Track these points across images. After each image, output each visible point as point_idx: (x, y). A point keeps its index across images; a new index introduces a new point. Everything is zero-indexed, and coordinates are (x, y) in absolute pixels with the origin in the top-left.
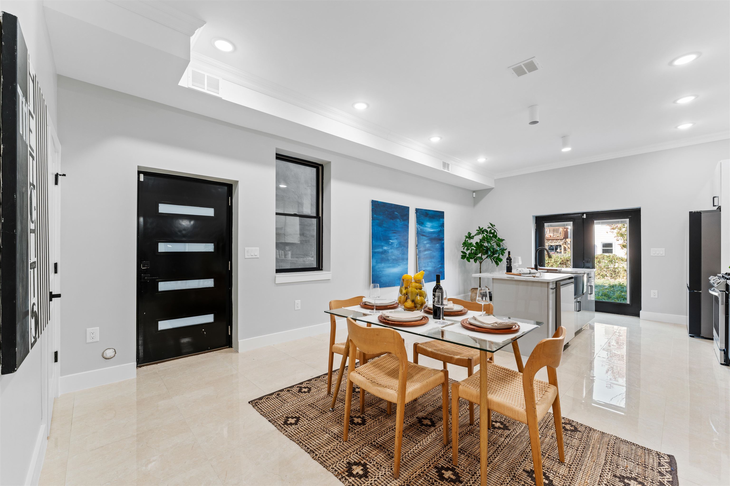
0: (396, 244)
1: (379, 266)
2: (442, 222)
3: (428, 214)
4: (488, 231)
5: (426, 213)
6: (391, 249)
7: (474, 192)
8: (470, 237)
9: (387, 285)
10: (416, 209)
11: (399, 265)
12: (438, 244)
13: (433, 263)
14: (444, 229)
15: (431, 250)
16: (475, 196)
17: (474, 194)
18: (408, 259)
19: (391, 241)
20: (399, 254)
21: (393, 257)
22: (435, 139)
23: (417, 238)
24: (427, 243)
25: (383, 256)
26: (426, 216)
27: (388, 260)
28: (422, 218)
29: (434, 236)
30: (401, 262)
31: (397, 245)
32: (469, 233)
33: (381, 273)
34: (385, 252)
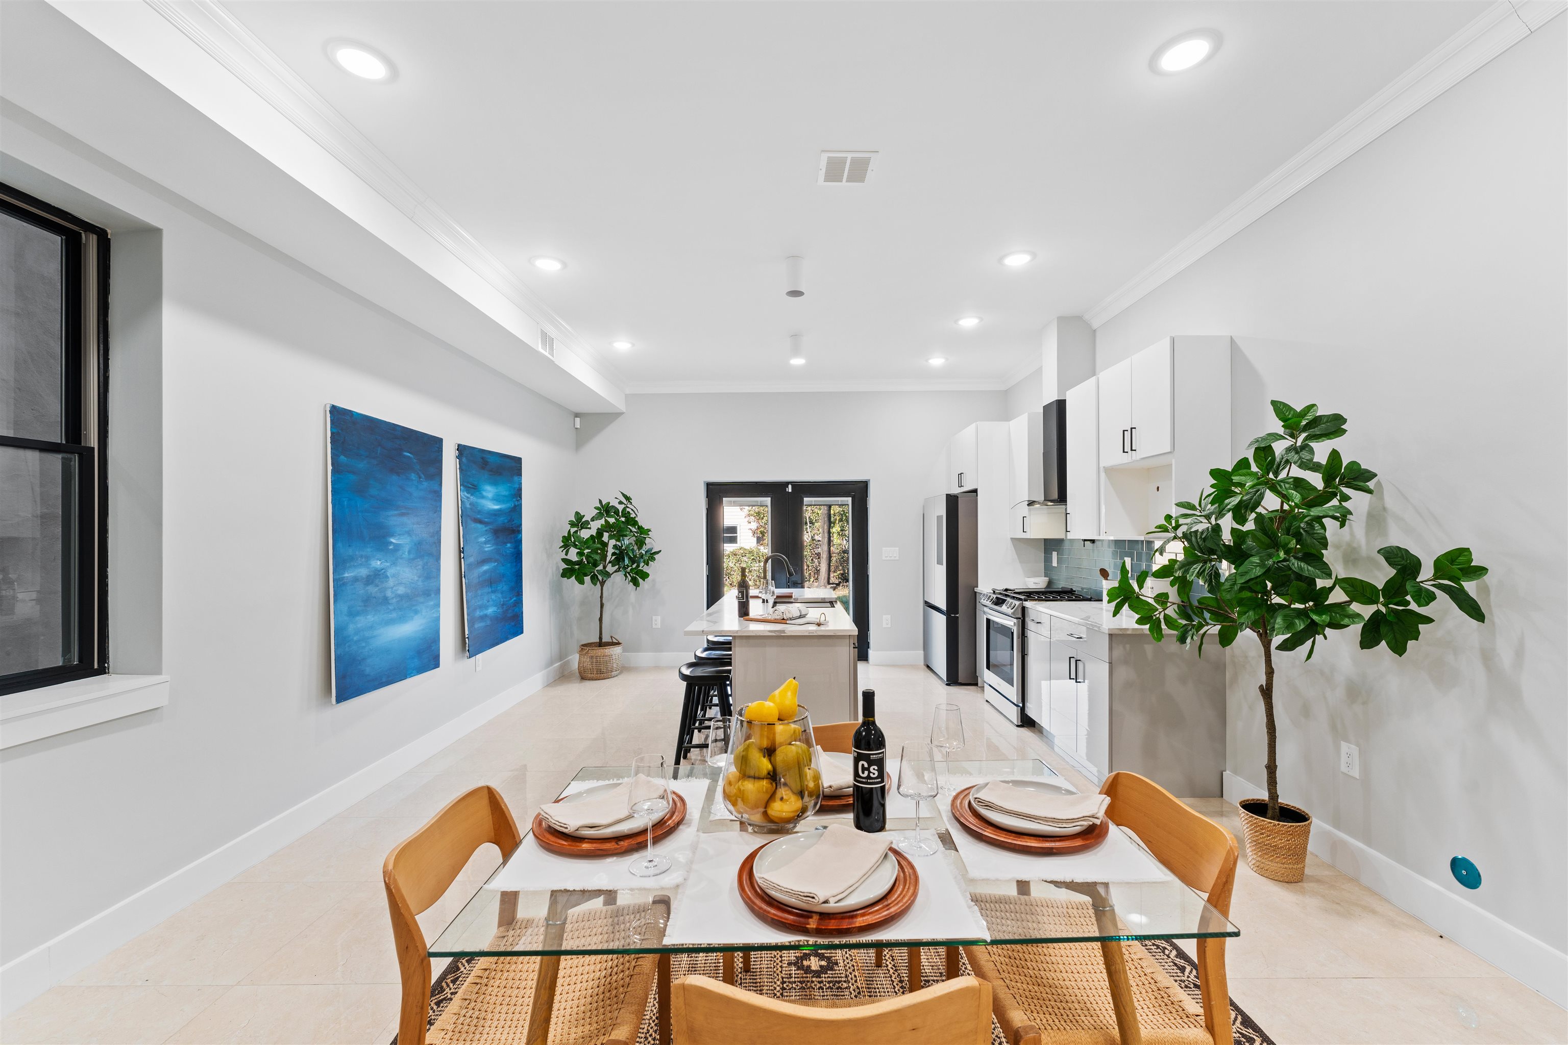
0: (406, 549)
1: (359, 625)
2: (517, 486)
3: (488, 462)
4: (618, 510)
5: (483, 458)
6: (394, 564)
7: (577, 415)
8: (579, 522)
9: (384, 680)
10: (459, 445)
11: (416, 612)
12: (510, 543)
13: (500, 595)
14: (521, 504)
15: (495, 561)
16: (578, 427)
17: (578, 420)
18: (439, 590)
19: (393, 540)
20: (416, 578)
21: (401, 590)
22: (548, 265)
23: (461, 528)
24: (485, 543)
25: (372, 589)
26: (483, 468)
27: (386, 600)
28: (474, 472)
29: (501, 520)
30: (422, 603)
31: (409, 552)
32: (577, 513)
33: (364, 647)
34: (376, 577)
